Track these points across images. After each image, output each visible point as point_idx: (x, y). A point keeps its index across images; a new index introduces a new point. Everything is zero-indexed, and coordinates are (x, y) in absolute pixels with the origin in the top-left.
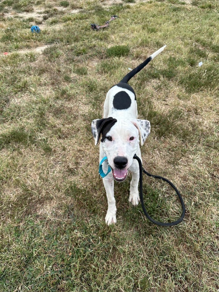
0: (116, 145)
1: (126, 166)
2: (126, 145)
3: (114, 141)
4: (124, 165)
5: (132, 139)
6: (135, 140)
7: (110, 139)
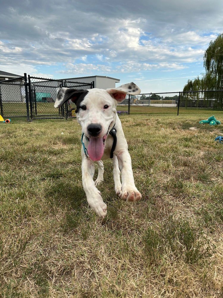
0: (90, 113)
1: (99, 133)
2: (100, 113)
3: (88, 109)
4: (97, 132)
5: (106, 107)
6: (109, 108)
7: (84, 108)
